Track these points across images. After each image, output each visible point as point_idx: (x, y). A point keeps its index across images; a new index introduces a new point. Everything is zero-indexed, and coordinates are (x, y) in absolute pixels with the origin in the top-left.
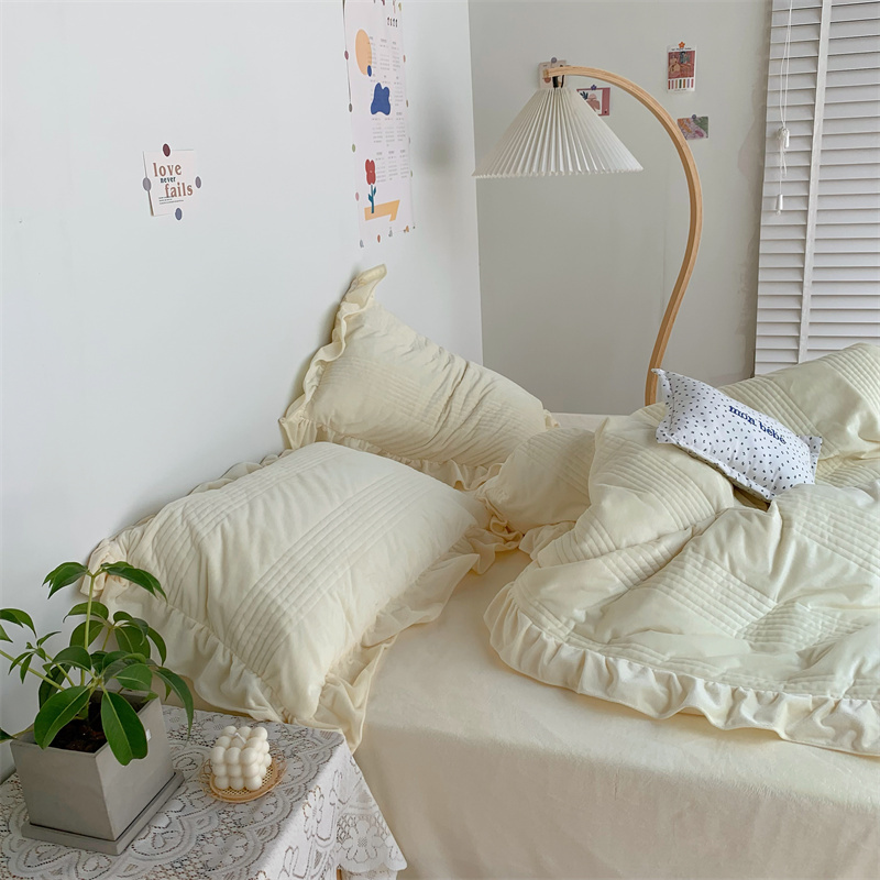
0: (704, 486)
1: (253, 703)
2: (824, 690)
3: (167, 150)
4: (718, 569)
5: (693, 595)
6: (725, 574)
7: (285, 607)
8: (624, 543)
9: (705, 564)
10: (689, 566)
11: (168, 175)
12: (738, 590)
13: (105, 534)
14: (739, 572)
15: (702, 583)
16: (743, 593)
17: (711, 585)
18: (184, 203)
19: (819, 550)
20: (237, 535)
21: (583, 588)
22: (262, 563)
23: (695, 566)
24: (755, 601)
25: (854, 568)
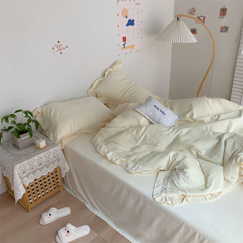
0: (138, 120)
1: (50, 137)
2: (128, 159)
3: (59, 42)
4: (129, 135)
5: (123, 138)
6: (131, 136)
7: (59, 124)
8: (116, 126)
9: (127, 134)
10: (124, 133)
11: (59, 46)
12: (132, 140)
13: (40, 106)
14: (133, 137)
15: (125, 137)
16: (133, 140)
17: (127, 138)
18: (63, 51)
19: (150, 136)
20: (57, 111)
21: (107, 133)
22: (59, 116)
23: (125, 134)
24: (135, 142)
25: (156, 141)
